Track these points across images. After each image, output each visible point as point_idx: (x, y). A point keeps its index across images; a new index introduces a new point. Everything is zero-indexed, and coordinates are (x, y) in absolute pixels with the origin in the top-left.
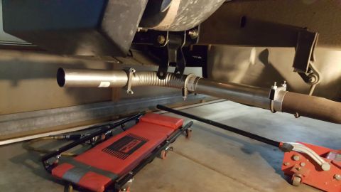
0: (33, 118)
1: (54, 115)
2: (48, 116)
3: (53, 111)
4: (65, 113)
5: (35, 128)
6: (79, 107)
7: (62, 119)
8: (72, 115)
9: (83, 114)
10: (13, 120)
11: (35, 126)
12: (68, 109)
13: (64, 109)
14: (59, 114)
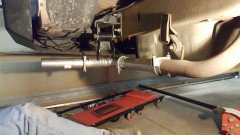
0: (59, 93)
1: (71, 92)
2: (68, 92)
3: (71, 90)
4: (78, 91)
5: (61, 100)
6: (87, 87)
7: (76, 94)
8: (82, 92)
9: (89, 91)
10: (48, 95)
11: (60, 98)
12: (80, 89)
13: (78, 89)
14: (74, 91)
